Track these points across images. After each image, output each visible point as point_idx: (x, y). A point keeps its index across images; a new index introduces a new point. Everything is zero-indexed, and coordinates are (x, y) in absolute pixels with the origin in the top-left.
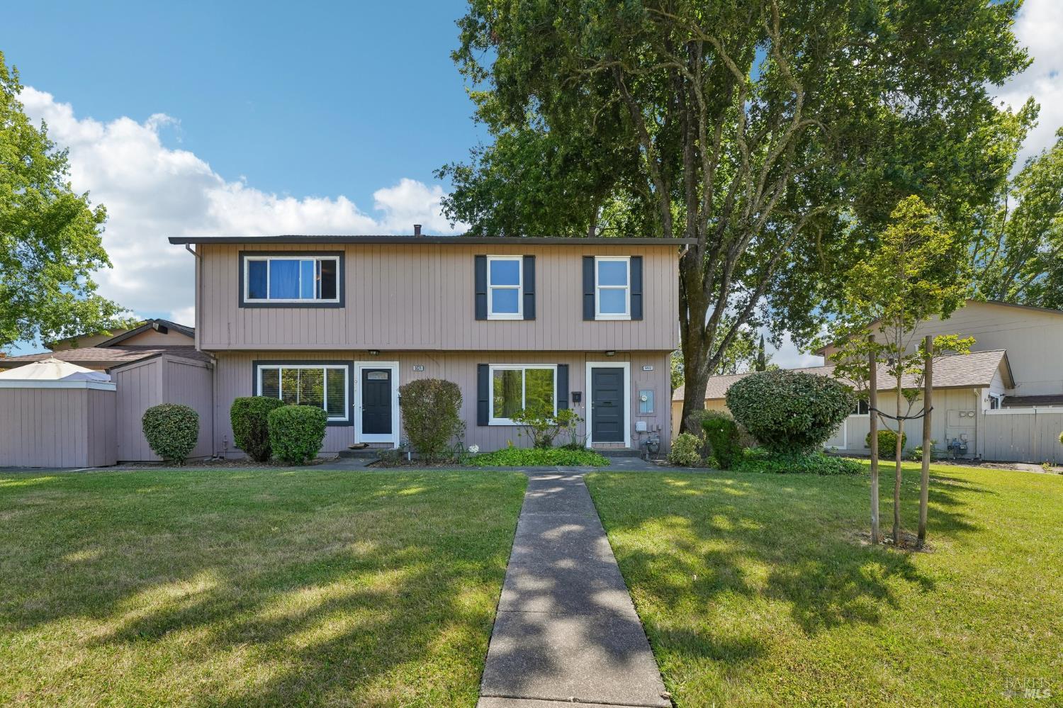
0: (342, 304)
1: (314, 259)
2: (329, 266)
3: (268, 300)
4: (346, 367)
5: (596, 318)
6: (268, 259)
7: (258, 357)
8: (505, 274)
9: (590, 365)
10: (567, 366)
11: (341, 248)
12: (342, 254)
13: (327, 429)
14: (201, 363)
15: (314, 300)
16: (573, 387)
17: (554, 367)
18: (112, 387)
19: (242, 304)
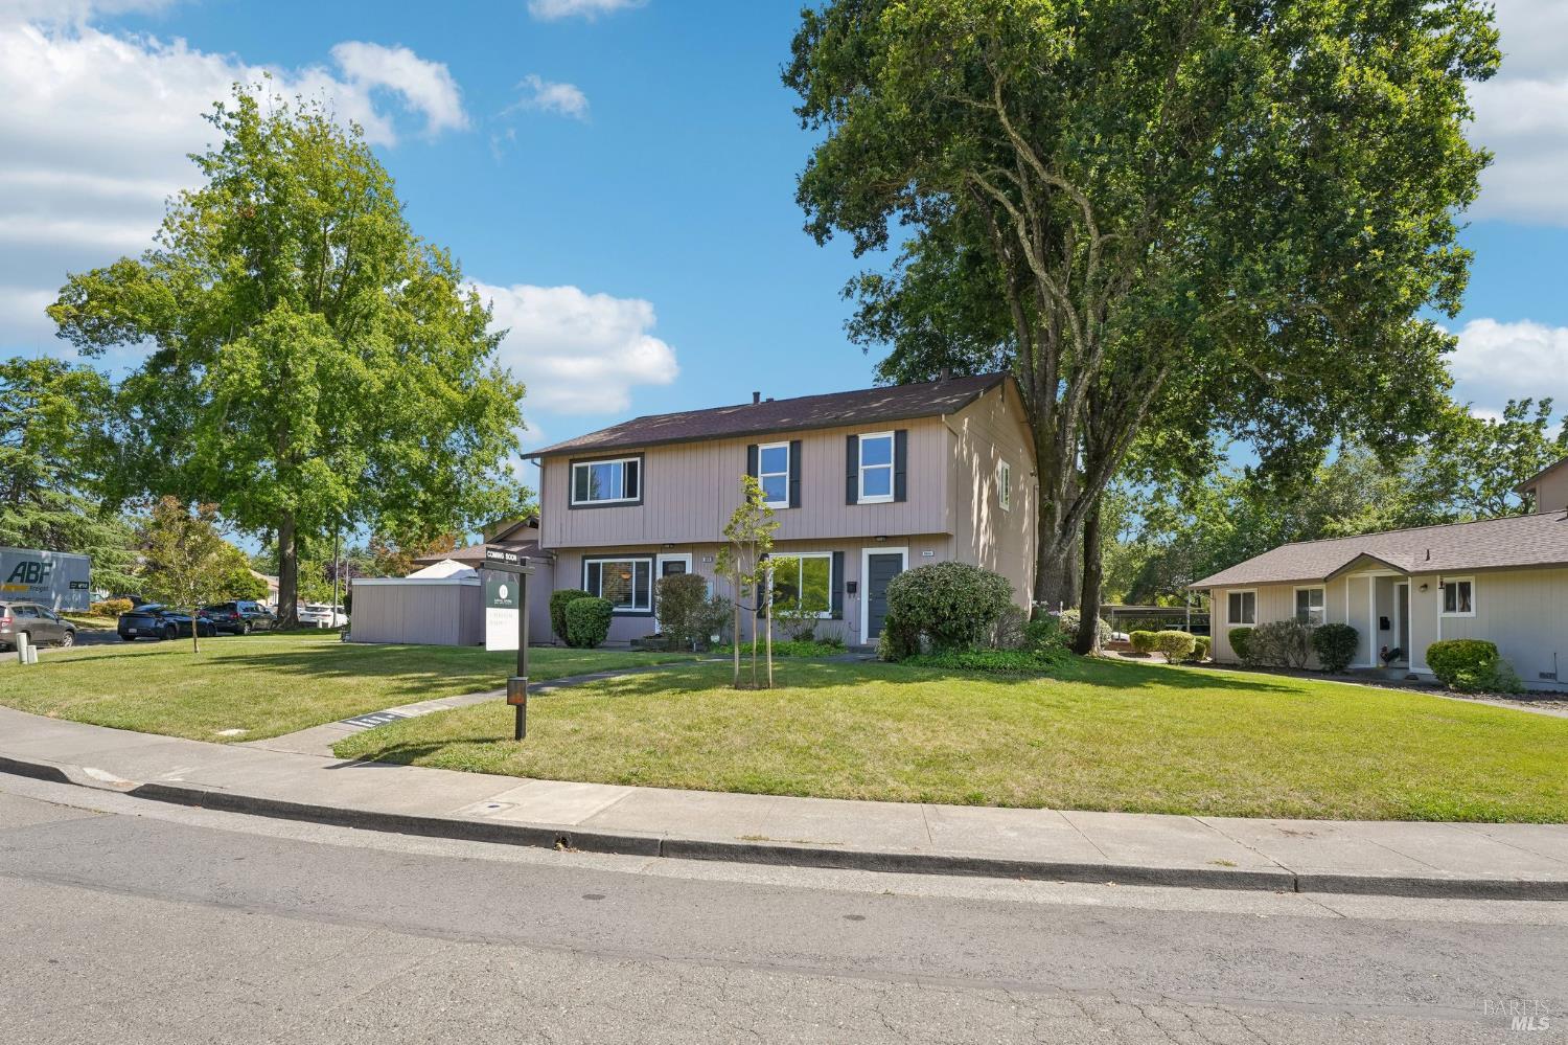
0: (641, 503)
1: (621, 461)
2: (632, 467)
3: (589, 502)
4: (650, 560)
5: (859, 502)
6: (589, 464)
7: (586, 552)
8: (773, 462)
9: (866, 552)
10: (842, 553)
11: (642, 450)
12: (641, 455)
13: (613, 619)
14: (544, 560)
15: (621, 500)
16: (848, 577)
17: (829, 555)
18: (477, 583)
19: (571, 507)
